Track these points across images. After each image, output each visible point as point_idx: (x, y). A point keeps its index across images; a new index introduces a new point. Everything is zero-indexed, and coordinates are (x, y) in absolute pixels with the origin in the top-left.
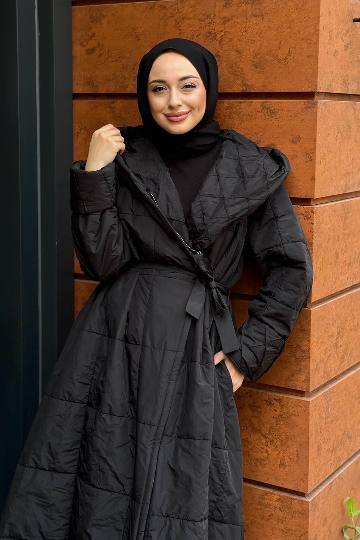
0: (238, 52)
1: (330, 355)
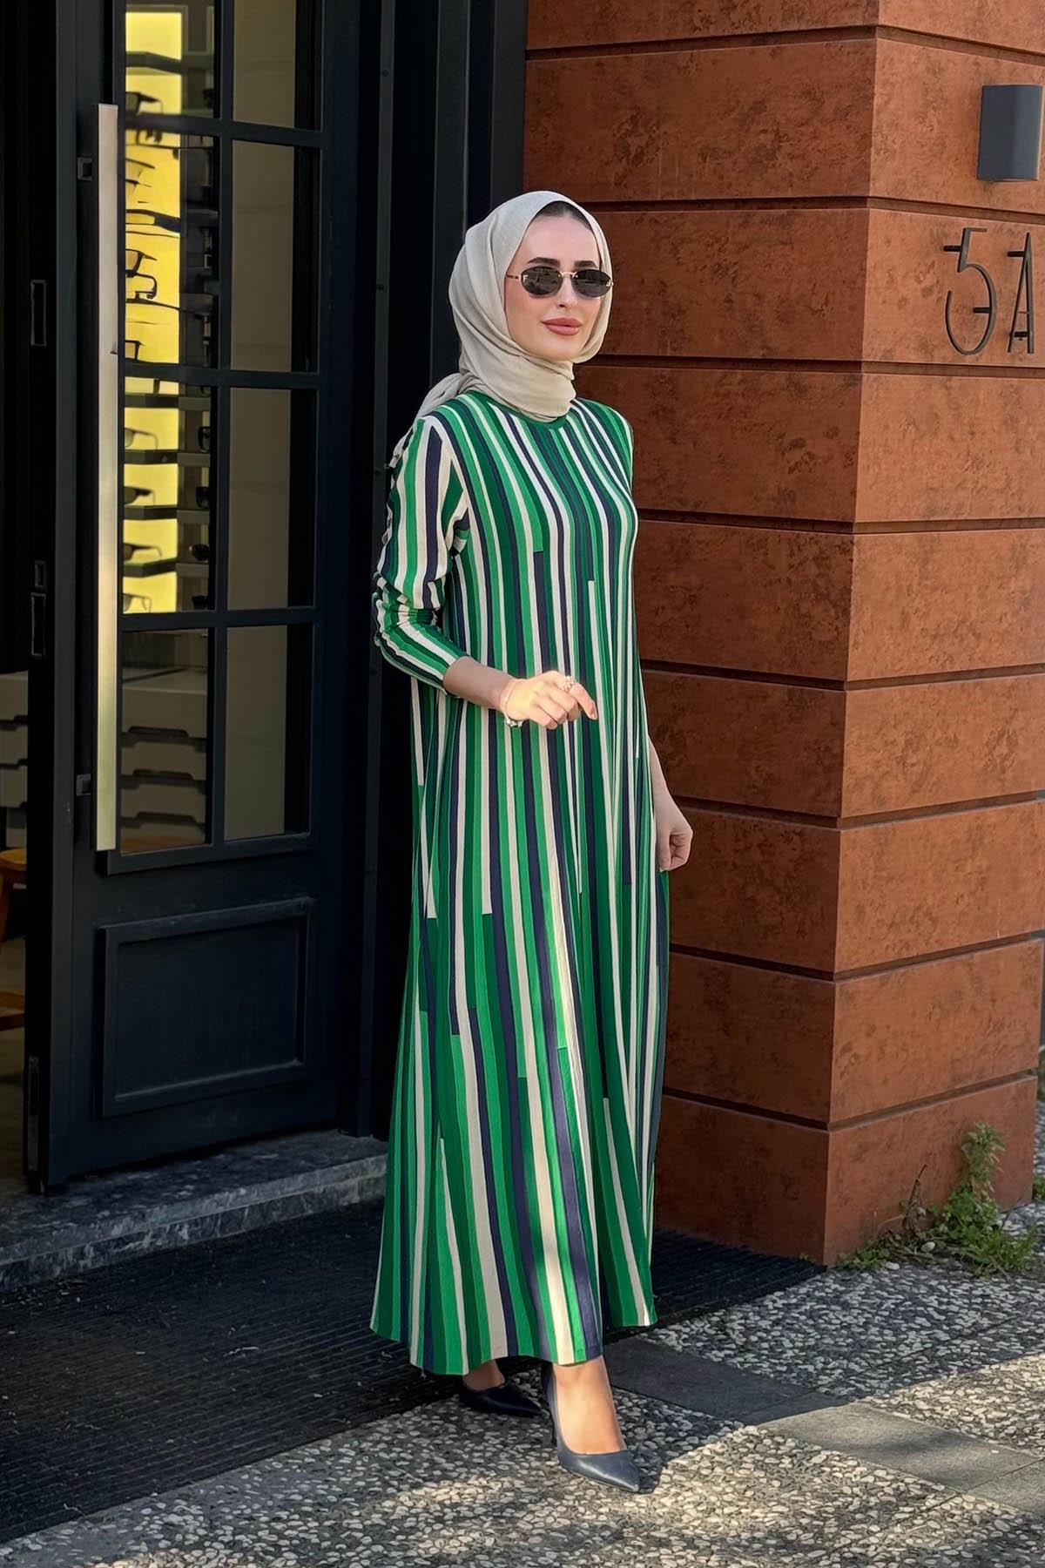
0: (758, 296)
1: (888, 772)
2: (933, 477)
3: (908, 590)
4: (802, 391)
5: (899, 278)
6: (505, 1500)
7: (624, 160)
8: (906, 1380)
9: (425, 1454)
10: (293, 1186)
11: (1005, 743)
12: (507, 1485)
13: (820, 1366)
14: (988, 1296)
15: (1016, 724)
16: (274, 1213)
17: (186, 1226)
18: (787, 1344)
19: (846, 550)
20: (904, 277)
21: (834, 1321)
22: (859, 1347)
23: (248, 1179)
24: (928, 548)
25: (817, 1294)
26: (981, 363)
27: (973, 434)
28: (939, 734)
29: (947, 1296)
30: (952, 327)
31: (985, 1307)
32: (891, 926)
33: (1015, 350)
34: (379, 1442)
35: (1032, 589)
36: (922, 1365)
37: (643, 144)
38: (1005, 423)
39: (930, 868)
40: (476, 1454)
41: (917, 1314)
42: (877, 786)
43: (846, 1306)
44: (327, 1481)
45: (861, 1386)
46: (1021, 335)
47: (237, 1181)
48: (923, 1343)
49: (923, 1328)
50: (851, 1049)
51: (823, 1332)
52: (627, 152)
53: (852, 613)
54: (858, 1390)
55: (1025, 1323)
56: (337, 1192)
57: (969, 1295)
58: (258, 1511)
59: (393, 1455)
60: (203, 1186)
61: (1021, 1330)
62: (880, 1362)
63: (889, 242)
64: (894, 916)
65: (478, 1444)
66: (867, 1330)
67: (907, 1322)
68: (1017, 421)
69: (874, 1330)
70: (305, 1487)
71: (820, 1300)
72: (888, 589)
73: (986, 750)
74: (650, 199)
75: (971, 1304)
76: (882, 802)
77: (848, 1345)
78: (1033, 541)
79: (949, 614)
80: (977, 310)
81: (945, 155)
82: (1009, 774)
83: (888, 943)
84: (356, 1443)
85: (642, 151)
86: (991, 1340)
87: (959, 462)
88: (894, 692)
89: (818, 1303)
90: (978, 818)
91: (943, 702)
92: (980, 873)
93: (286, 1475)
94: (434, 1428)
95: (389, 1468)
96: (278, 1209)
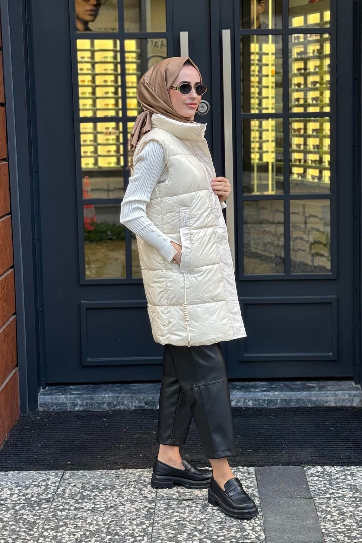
96: (294, 402)
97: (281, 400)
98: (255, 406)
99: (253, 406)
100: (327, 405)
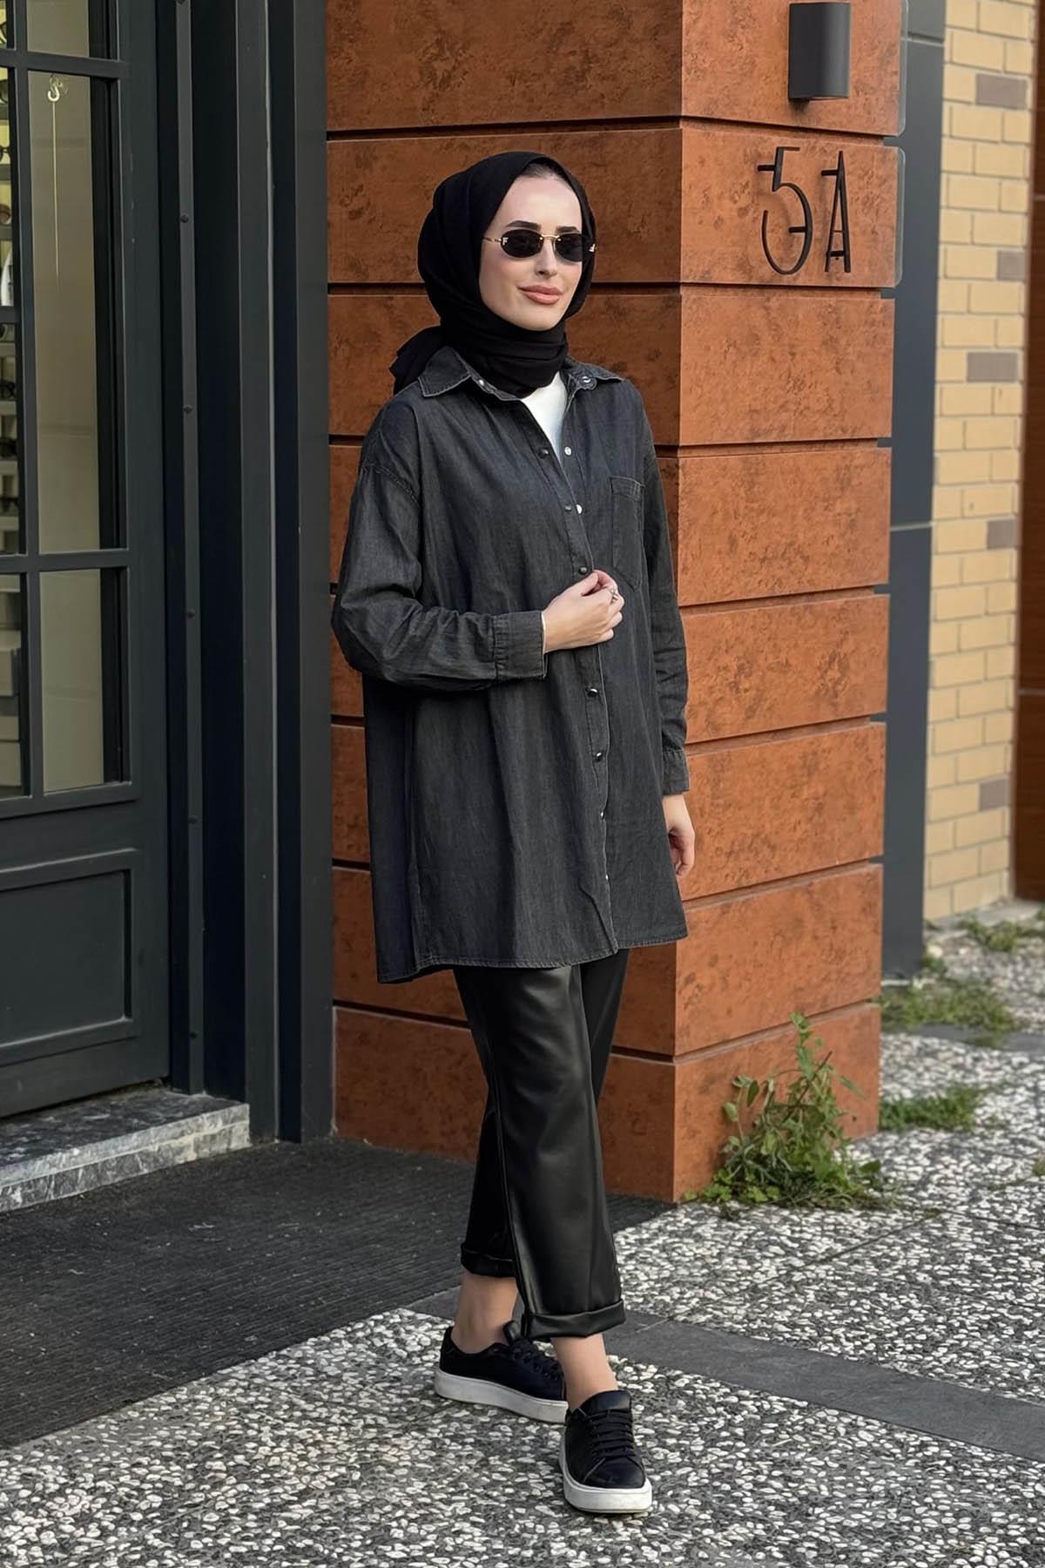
1: (721, 699)
2: (755, 399)
3: (735, 513)
4: (621, 313)
5: (715, 200)
6: (369, 1436)
7: (431, 86)
8: (764, 1306)
9: (284, 1396)
10: (128, 1145)
11: (836, 667)
12: (370, 1421)
13: (676, 1296)
14: (841, 1224)
15: (848, 647)
16: (109, 1173)
17: (19, 1189)
18: (642, 1277)
19: (672, 473)
20: (720, 197)
21: (688, 1254)
22: (714, 1276)
23: (82, 1139)
24: (753, 471)
25: (669, 1228)
26: (800, 282)
27: (793, 354)
28: (771, 660)
29: (799, 1224)
30: (769, 247)
31: (837, 1234)
32: (730, 854)
33: (832, 269)
34: (234, 1388)
35: (858, 510)
36: (779, 1290)
37: (450, 68)
38: (825, 343)
39: (767, 794)
40: (335, 1395)
41: (771, 1243)
42: (711, 712)
43: (699, 1238)
44: (185, 1427)
45: (718, 1313)
46: (837, 254)
47: (69, 1142)
48: (778, 1270)
49: (777, 1255)
50: (693, 980)
51: (677, 1264)
52: (433, 76)
53: (680, 537)
54: (716, 1317)
55: (879, 1247)
56: (172, 1149)
57: (821, 1223)
58: (118, 1458)
59: (252, 1399)
60: (34, 1147)
61: (874, 1254)
62: (736, 1290)
63: (702, 162)
64: (733, 843)
65: (338, 1384)
66: (721, 1259)
67: (760, 1250)
68: (837, 341)
69: (729, 1260)
70: (164, 1433)
71: (671, 1234)
72: (715, 513)
73: (819, 674)
74: (458, 123)
75: (823, 1230)
76: (717, 729)
77: (703, 1275)
78: (856, 462)
79: (778, 537)
80: (793, 230)
81: (756, 73)
82: (841, 699)
83: (726, 871)
84: (212, 1390)
85: (449, 77)
86: (845, 1264)
87: (782, 383)
88: (723, 616)
89: (670, 1236)
90: (812, 743)
91: (773, 626)
92: (817, 799)
93: (143, 1423)
94: (292, 1372)
95: (247, 1412)
96: (113, 1169)
97: (86, 1168)
98: (28, 1204)
99: (24, 1203)
100: (180, 1160)
